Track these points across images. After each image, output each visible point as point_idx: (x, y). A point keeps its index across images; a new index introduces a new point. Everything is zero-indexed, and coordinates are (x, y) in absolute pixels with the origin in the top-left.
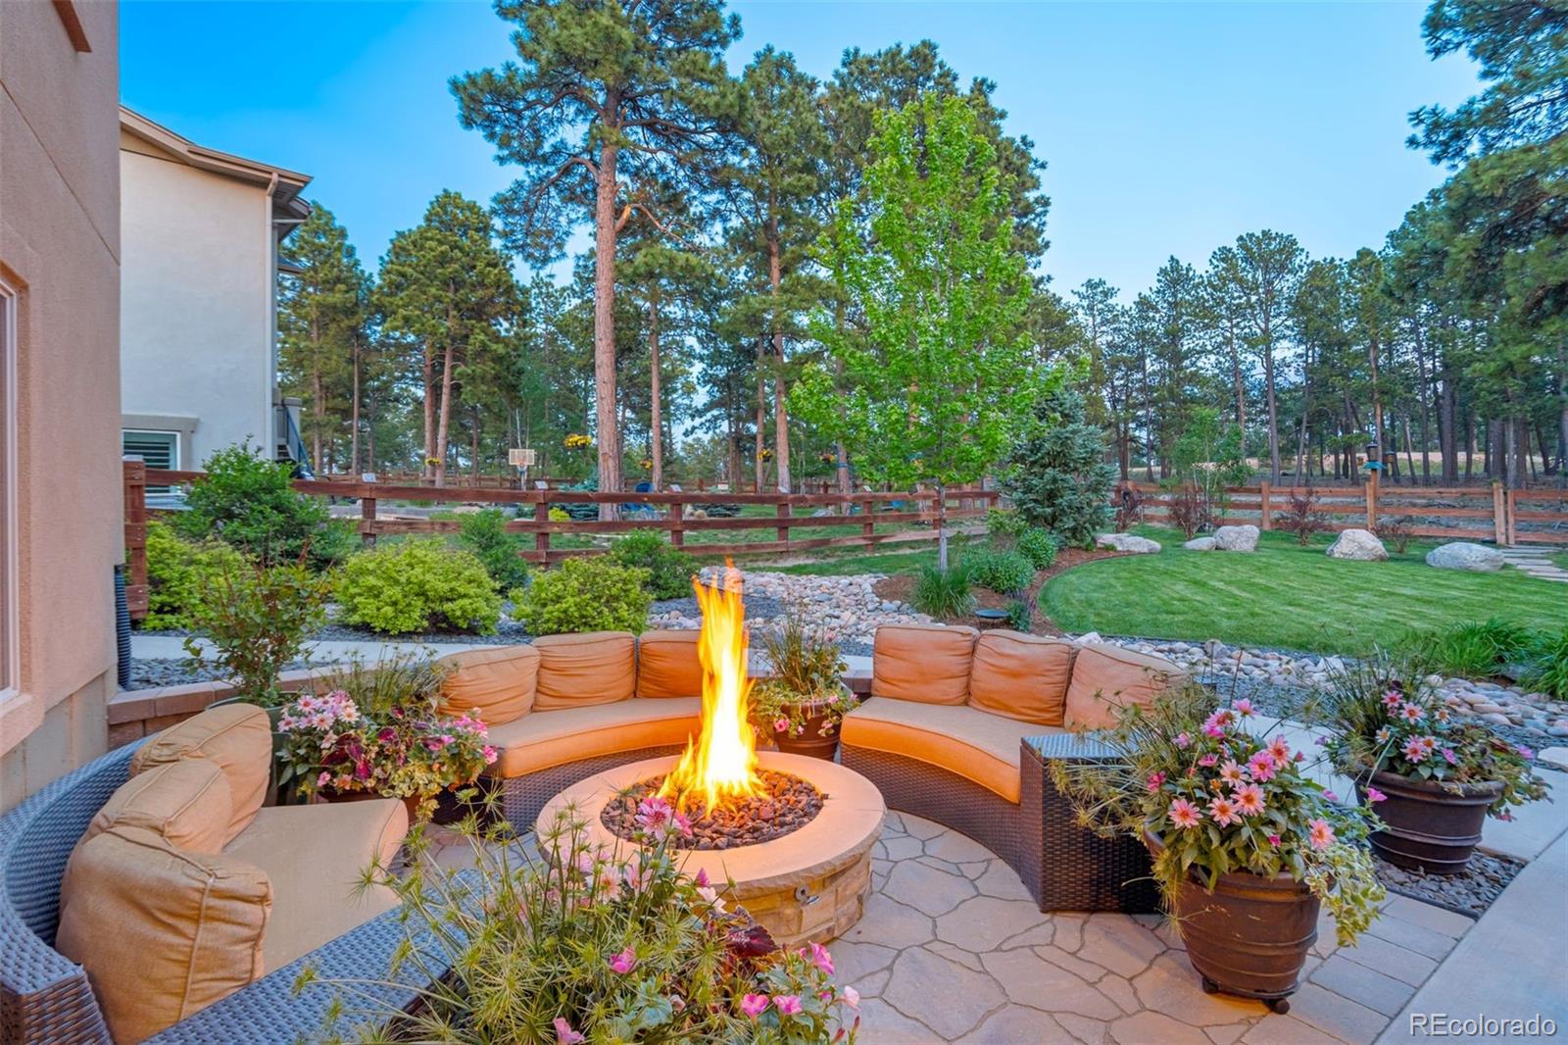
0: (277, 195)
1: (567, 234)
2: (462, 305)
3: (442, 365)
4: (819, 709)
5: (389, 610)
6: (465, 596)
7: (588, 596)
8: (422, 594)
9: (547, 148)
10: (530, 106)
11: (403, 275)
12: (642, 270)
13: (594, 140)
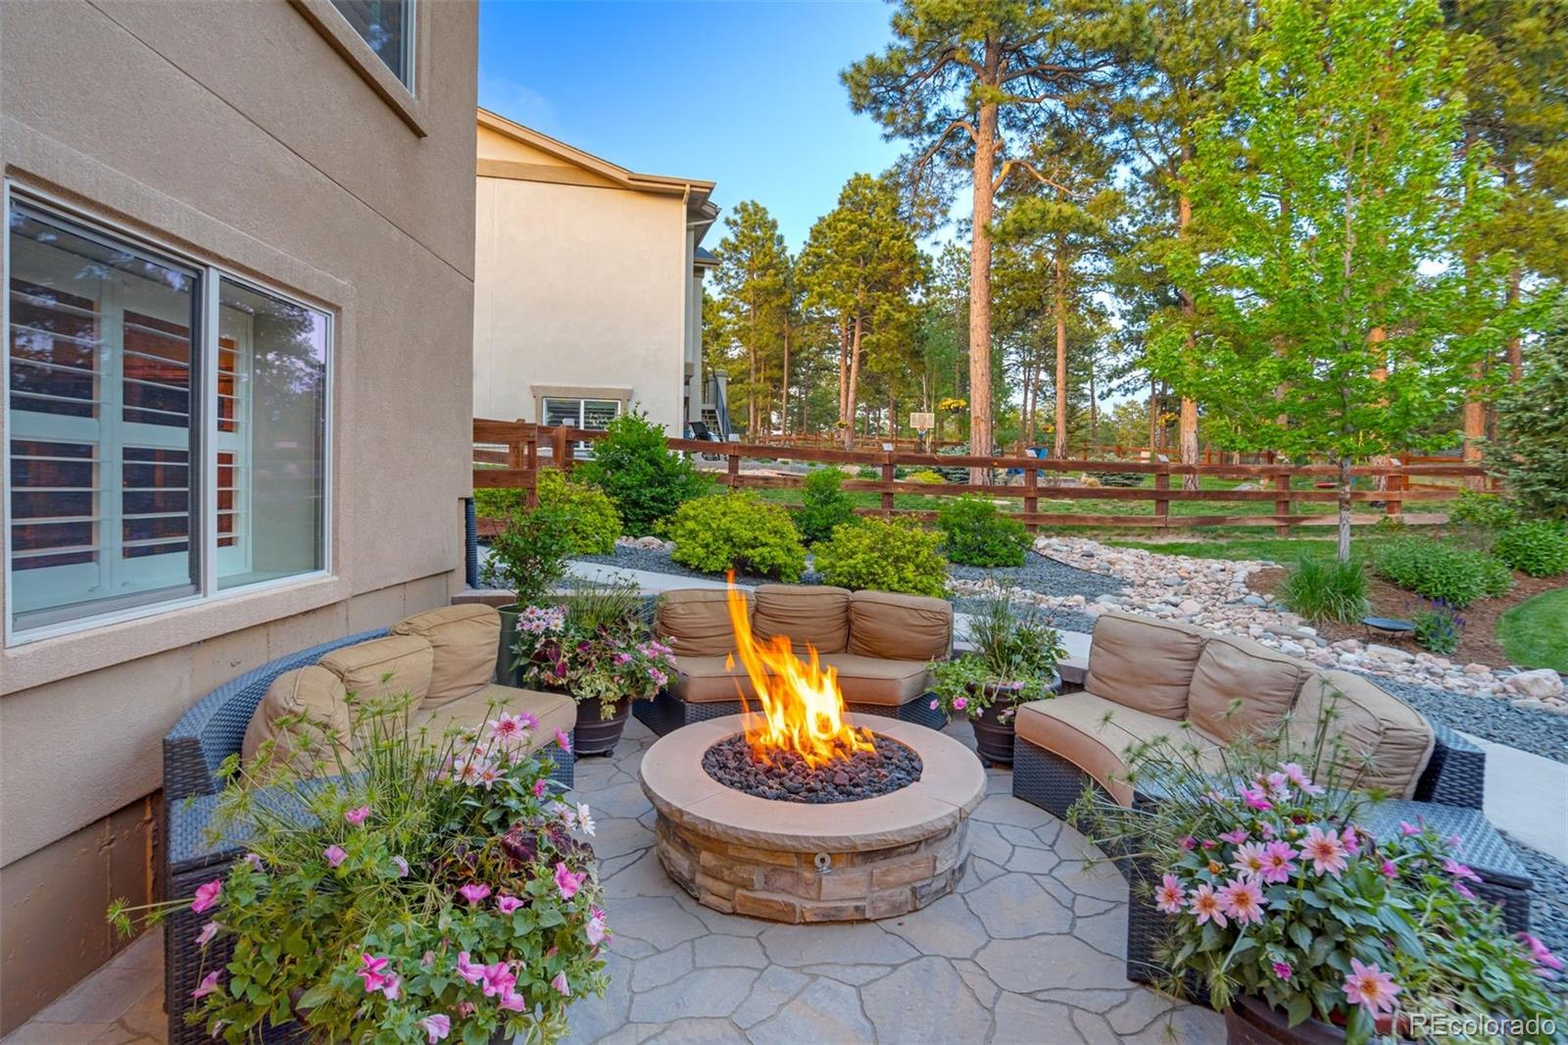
0: (690, 203)
1: (951, 199)
2: (870, 279)
3: (853, 334)
4: (1002, 693)
5: (700, 552)
6: (766, 545)
7: (876, 554)
8: (728, 539)
9: (930, 118)
10: (912, 80)
11: (819, 256)
12: (1010, 228)
13: (973, 104)
